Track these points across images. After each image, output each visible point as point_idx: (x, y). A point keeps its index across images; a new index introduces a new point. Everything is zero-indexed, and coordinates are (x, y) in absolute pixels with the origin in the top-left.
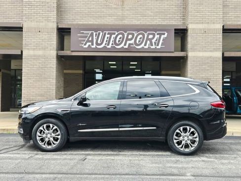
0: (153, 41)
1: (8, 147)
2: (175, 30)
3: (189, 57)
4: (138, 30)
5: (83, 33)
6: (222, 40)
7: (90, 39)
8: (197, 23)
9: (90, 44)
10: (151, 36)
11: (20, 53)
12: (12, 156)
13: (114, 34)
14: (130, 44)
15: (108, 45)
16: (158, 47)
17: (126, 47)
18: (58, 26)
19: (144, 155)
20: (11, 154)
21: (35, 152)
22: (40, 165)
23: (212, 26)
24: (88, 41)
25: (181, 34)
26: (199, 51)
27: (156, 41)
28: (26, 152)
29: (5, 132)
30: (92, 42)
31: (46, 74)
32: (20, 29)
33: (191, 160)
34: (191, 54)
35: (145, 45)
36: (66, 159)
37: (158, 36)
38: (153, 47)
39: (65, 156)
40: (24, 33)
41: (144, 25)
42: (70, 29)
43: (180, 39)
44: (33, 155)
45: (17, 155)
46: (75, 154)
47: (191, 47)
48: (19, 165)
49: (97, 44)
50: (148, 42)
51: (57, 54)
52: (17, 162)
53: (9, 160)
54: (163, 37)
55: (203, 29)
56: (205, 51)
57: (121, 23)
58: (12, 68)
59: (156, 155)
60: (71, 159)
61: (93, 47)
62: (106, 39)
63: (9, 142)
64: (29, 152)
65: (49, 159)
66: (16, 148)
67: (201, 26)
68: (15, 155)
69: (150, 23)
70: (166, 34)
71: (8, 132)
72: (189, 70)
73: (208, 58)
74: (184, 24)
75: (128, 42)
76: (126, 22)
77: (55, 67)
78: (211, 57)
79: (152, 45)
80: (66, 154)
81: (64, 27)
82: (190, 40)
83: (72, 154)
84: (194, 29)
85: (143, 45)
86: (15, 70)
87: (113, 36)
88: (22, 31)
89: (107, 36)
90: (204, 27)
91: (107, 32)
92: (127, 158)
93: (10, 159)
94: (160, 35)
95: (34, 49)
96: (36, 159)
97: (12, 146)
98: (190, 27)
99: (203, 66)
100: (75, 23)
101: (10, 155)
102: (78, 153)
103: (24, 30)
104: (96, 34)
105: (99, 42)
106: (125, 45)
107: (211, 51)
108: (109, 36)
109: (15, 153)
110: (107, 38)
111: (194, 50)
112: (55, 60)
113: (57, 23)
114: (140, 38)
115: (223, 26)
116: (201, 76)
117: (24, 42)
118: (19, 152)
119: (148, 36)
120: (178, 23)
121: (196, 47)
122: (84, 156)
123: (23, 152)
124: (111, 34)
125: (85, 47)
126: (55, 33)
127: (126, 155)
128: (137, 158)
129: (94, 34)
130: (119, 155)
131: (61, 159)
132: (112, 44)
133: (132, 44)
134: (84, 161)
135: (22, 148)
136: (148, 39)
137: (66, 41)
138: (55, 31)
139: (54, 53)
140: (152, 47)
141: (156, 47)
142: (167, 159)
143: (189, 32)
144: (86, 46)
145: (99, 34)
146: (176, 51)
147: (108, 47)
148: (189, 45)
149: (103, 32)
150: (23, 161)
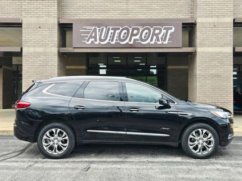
0: (160, 36)
1: (6, 153)
2: (183, 24)
3: (197, 53)
4: (143, 25)
5: (85, 29)
6: (232, 34)
7: (93, 35)
8: (206, 17)
9: (93, 40)
10: (157, 31)
11: (20, 51)
12: (10, 164)
13: (119, 29)
14: (135, 40)
15: (112, 41)
16: (164, 43)
17: (131, 43)
18: (59, 21)
19: (152, 162)
20: (8, 162)
21: (35, 160)
22: (40, 176)
23: (222, 20)
24: (91, 37)
25: (189, 28)
26: (209, 46)
27: (163, 36)
28: (25, 159)
29: (5, 134)
30: (95, 37)
31: (47, 72)
32: (19, 25)
33: (205, 169)
34: (199, 50)
35: (151, 40)
36: (67, 168)
37: (165, 31)
38: (160, 42)
39: (67, 165)
40: (23, 29)
41: (149, 19)
42: (72, 24)
43: (188, 33)
44: (32, 163)
45: (15, 164)
46: (78, 162)
47: (200, 42)
48: (16, 177)
49: (101, 40)
50: (155, 37)
51: (59, 51)
52: (14, 172)
53: (6, 171)
54: (170, 31)
55: (213, 23)
56: (215, 46)
57: (125, 18)
58: (13, 64)
59: (166, 162)
60: (73, 169)
61: (96, 43)
62: (109, 35)
63: (8, 146)
64: (28, 159)
65: (50, 169)
66: (15, 154)
67: (210, 20)
68: (13, 164)
69: (156, 18)
70: (173, 29)
71: (8, 134)
72: (197, 66)
73: (218, 53)
74: (192, 17)
75: (133, 38)
76: (131, 16)
77: (57, 64)
78: (221, 53)
79: (158, 41)
80: (68, 162)
81: (65, 22)
82: (199, 35)
83: (75, 162)
84: (202, 23)
85: (149, 41)
86: (17, 65)
87: (118, 31)
88: (22, 27)
89: (111, 31)
90: (213, 21)
91: (111, 27)
92: (134, 167)
93: (7, 169)
94: (167, 29)
95: (34, 46)
96: (35, 169)
97: (11, 152)
98: (199, 21)
99: (213, 63)
100: (77, 18)
101: (7, 164)
102: (81, 160)
103: (23, 26)
104: (99, 30)
105: (102, 38)
106: (130, 40)
107: (221, 46)
108: (113, 31)
109: (14, 161)
110: (111, 34)
111: (203, 45)
112: (57, 57)
113: (58, 19)
114: (146, 34)
115: (234, 20)
116: (211, 72)
117: (24, 39)
118: (17, 160)
119: (154, 31)
120: (186, 17)
121: (205, 42)
122: (88, 164)
123: (22, 160)
124: (115, 30)
125: (87, 43)
126: (57, 29)
127: (132, 162)
128: (145, 167)
129: (98, 29)
130: (126, 162)
131: (62, 168)
132: (117, 40)
133: (138, 40)
134: (87, 171)
135: (21, 153)
136: (154, 34)
137: (68, 36)
138: (56, 27)
139: (55, 50)
140: (158, 43)
141: (162, 43)
142: (178, 167)
143: (198, 26)
144: (89, 42)
145: (103, 29)
146: (184, 46)
147: (112, 43)
148: (197, 40)
149: (106, 27)
150: (21, 171)
